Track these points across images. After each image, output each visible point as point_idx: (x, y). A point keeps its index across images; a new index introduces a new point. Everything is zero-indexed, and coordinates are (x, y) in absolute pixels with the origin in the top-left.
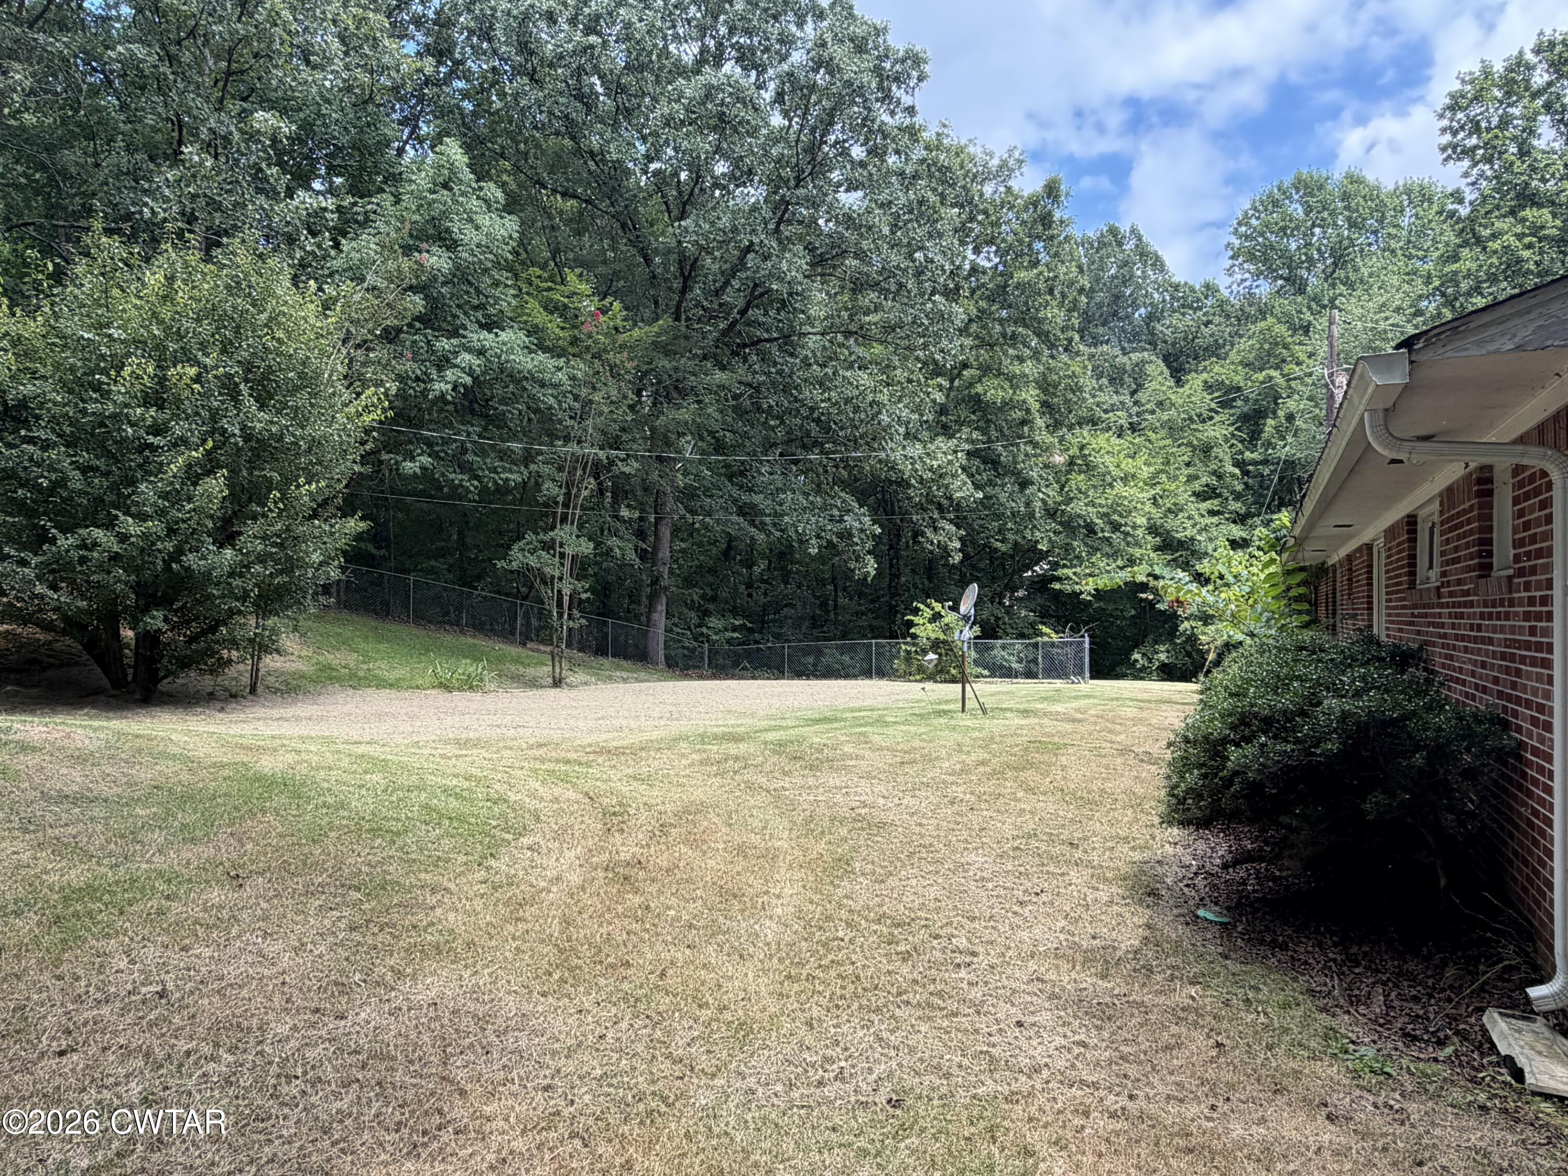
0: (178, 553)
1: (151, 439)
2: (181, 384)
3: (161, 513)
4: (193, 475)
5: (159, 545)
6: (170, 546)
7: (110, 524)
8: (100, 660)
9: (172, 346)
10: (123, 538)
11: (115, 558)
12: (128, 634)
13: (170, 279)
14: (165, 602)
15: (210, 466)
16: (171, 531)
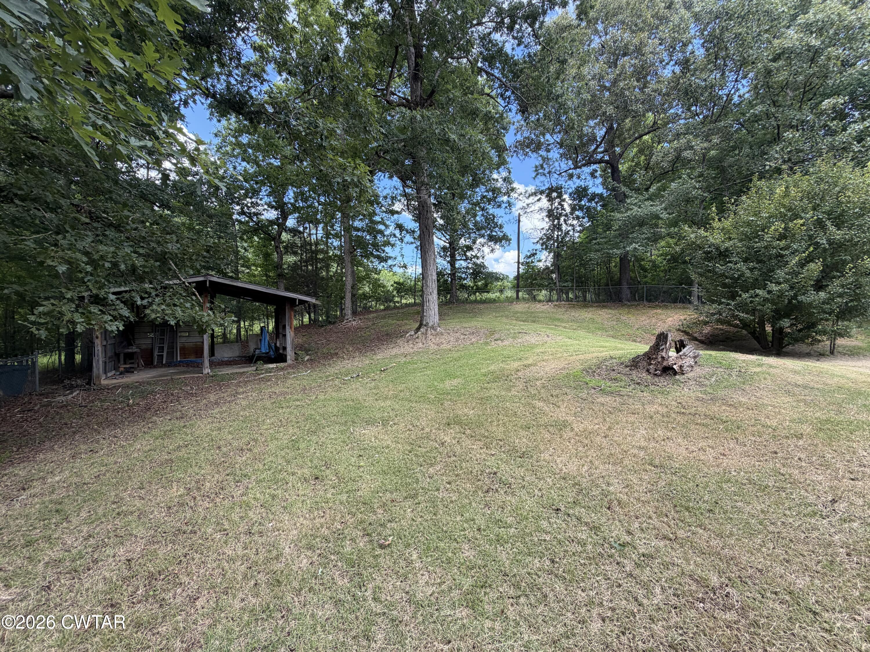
0: (795, 297)
1: (782, 252)
2: (796, 228)
3: (786, 281)
4: (802, 264)
5: (787, 293)
6: (792, 293)
7: (764, 287)
8: (757, 339)
9: (789, 214)
10: (769, 292)
11: (766, 300)
12: (768, 328)
13: (787, 188)
14: (787, 315)
15: (810, 259)
16: (792, 288)
